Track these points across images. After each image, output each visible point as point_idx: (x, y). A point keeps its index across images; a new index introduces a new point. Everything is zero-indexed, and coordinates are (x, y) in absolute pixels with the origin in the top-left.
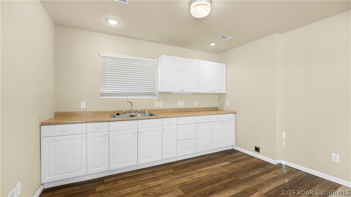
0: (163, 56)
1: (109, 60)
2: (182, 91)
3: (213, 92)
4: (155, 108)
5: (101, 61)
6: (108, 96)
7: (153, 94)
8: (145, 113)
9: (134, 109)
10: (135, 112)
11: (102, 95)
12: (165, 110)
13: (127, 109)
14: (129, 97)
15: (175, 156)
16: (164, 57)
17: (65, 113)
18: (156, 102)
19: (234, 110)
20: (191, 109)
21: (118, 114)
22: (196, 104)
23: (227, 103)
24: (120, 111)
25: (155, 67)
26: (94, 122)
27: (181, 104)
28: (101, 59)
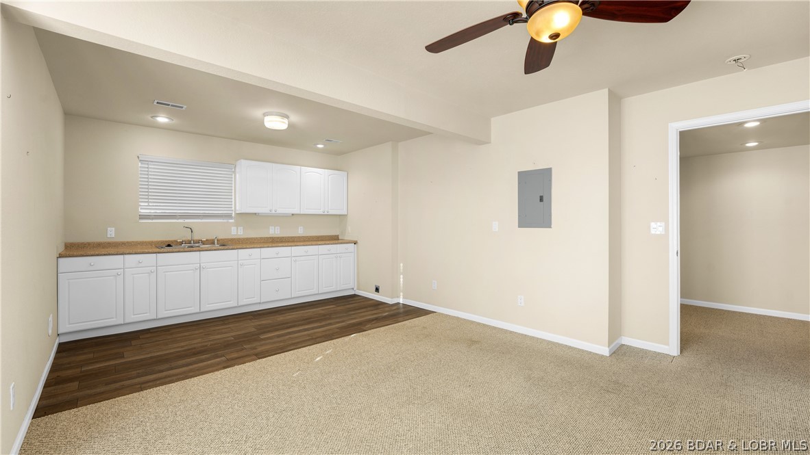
0: (242, 161)
1: (154, 165)
2: (273, 212)
3: (326, 213)
4: (230, 237)
5: (140, 167)
6: (153, 219)
7: (229, 216)
8: (213, 243)
9: (196, 238)
10: (198, 242)
11: (142, 217)
12: (247, 239)
13: (184, 239)
14: (187, 221)
15: (259, 301)
16: (243, 163)
17: (82, 243)
18: (232, 228)
19: (355, 239)
20: (292, 237)
21: (169, 246)
22: (301, 232)
23: (349, 229)
24: (172, 242)
25: (232, 175)
26: (136, 253)
27: (274, 231)
28: (140, 165)
